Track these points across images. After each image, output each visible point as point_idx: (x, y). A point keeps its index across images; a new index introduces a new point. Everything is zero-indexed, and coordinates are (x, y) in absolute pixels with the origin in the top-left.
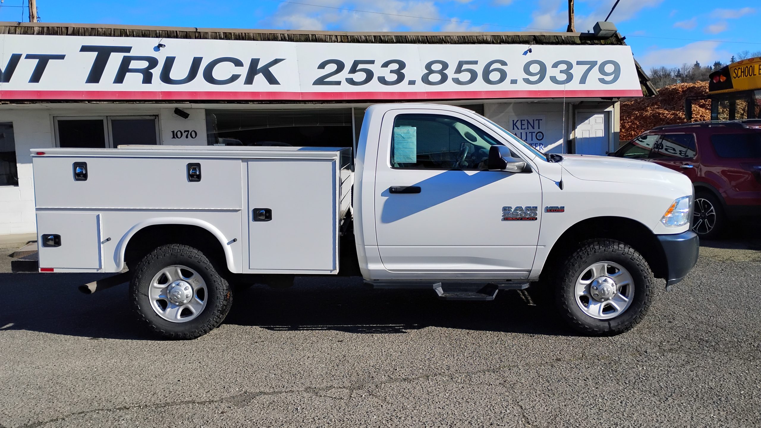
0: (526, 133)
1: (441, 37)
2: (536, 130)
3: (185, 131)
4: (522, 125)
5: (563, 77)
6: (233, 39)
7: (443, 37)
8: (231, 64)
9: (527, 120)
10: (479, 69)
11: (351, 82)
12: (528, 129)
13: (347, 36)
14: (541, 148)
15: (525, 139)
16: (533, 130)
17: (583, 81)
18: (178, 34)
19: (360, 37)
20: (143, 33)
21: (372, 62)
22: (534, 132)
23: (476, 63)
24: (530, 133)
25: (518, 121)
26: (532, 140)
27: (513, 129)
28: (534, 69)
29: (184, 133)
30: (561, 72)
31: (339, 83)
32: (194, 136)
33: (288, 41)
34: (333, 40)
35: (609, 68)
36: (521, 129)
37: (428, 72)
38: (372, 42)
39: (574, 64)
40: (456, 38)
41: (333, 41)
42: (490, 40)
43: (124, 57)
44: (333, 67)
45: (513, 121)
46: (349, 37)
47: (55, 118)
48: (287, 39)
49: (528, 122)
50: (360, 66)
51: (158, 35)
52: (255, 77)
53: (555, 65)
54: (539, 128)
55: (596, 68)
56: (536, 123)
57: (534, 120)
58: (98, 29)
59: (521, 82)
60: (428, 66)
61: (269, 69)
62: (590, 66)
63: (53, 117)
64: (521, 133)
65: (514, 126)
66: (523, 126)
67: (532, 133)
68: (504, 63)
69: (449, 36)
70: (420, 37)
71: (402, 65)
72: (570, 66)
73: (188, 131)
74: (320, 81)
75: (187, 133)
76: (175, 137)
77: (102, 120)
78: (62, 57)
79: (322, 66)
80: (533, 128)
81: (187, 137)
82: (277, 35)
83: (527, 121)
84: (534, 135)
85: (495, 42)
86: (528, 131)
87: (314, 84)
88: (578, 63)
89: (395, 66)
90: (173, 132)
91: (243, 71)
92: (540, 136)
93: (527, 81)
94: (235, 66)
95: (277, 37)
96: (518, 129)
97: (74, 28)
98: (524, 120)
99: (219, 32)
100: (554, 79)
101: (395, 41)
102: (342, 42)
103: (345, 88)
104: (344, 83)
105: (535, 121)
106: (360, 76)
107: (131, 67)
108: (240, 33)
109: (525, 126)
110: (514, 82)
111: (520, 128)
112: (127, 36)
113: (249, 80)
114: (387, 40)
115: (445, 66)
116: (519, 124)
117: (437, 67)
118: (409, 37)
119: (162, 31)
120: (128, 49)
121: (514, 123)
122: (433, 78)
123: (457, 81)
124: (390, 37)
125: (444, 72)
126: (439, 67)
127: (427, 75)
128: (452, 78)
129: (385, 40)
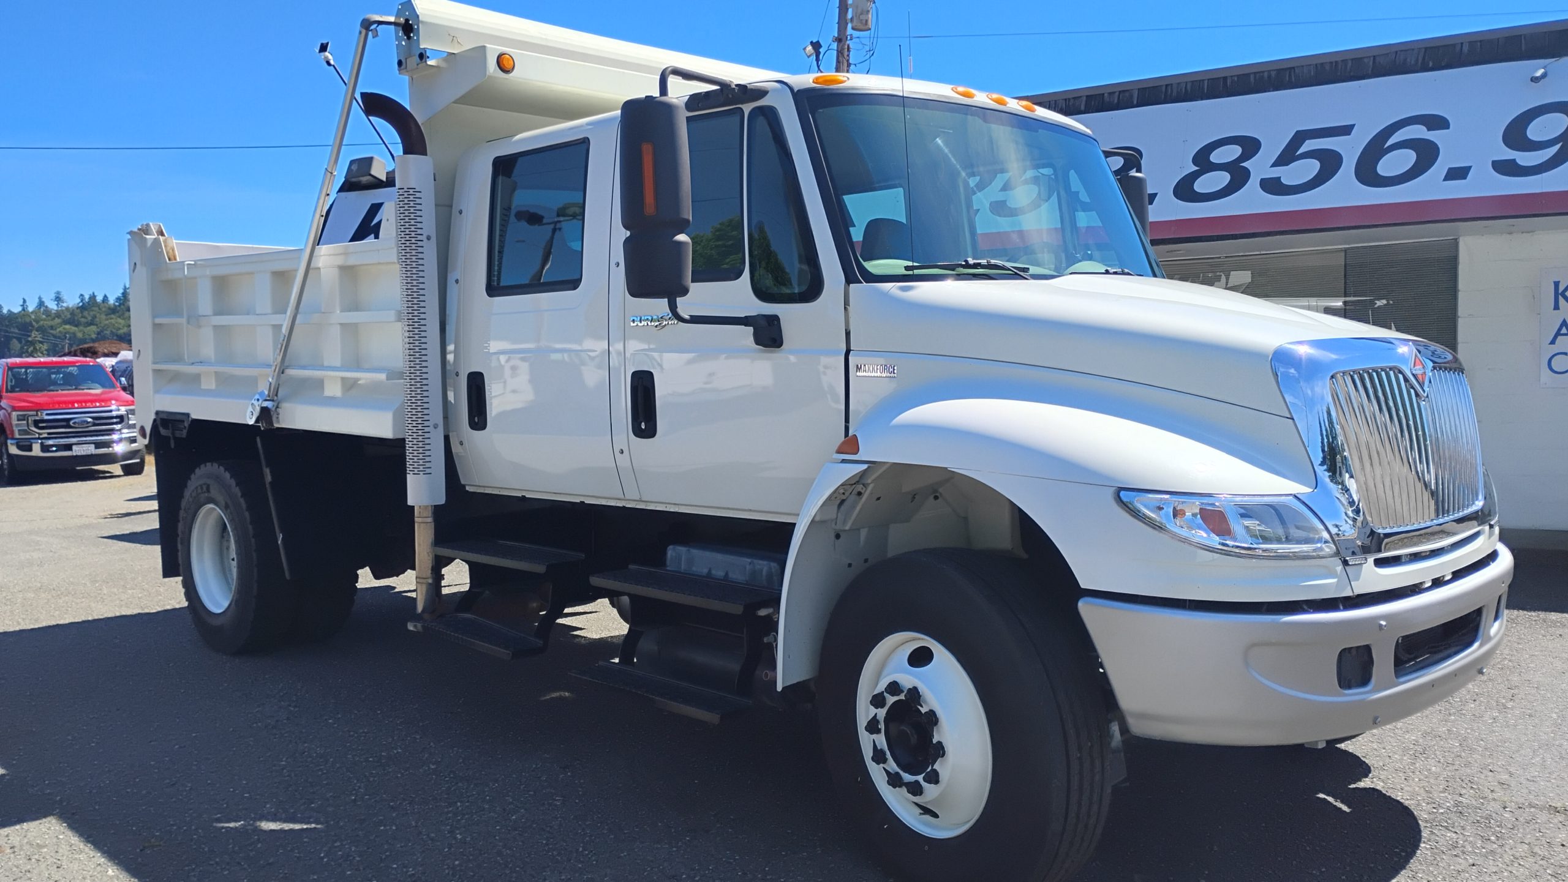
10: (1350, 149)
23: (1346, 130)
27: (1556, 307)
28: (1547, 127)
37: (1197, 168)
45: (1557, 284)
59: (1481, 174)
60: (1203, 155)
68: (1437, 122)
69: (1290, 68)
93: (1506, 168)
101: (1137, 102)
103: (985, 224)
104: (986, 213)
110: (1457, 174)
114: (1116, 101)
115: (1250, 146)
117: (1227, 154)
118: (1175, 86)
121: (1560, 291)
122: (1206, 183)
123: (1273, 186)
124: (1127, 94)
125: (1241, 165)
126: (1235, 151)
127: (1193, 177)
128: (1262, 180)
129: (1113, 101)
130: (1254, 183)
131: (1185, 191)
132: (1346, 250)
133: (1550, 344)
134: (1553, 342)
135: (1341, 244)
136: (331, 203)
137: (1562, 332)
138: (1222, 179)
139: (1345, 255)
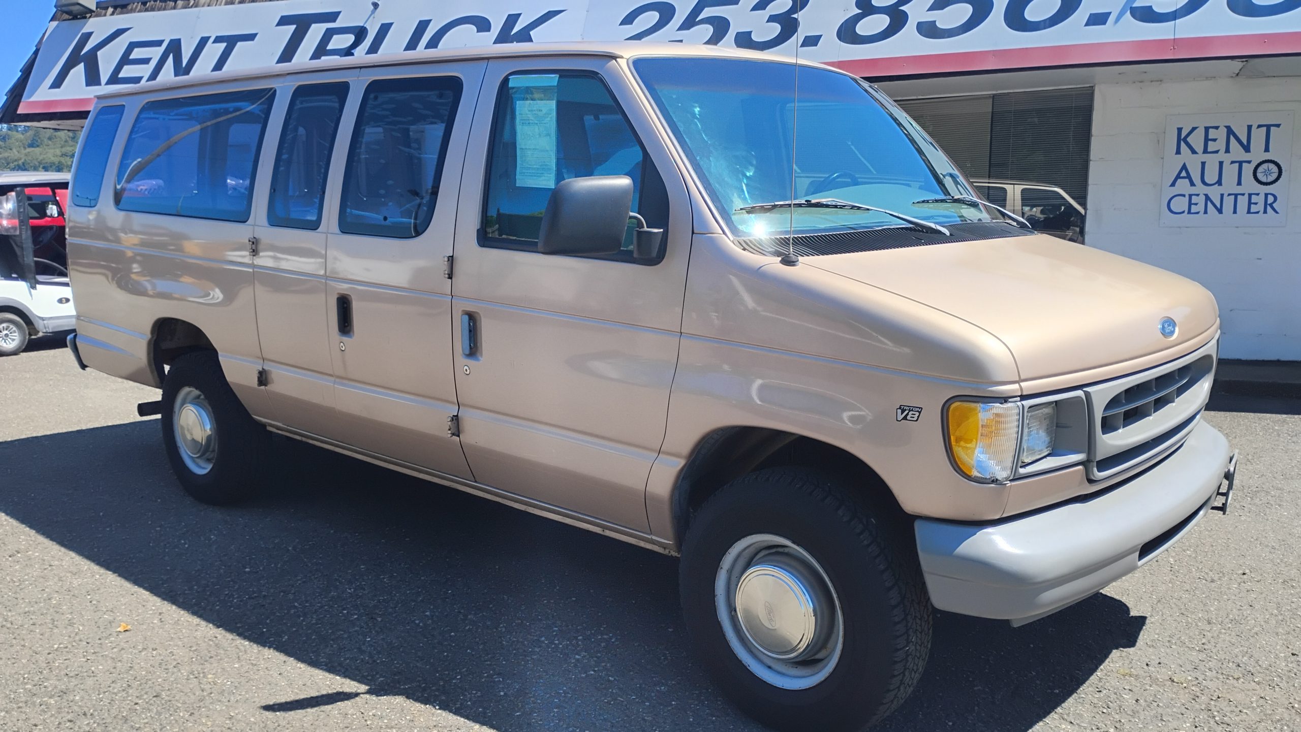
0: (1221, 163)
2: (1257, 154)
4: (1207, 140)
8: (472, 29)
9: (1228, 128)
12: (1227, 151)
14: (1269, 208)
15: (1216, 179)
16: (1245, 156)
22: (1249, 162)
24: (1233, 162)
25: (1194, 129)
26: (1239, 183)
27: (1178, 152)
36: (1205, 151)
37: (861, 11)
43: (327, 29)
44: (653, 17)
45: (1180, 130)
49: (1230, 131)
50: (707, 12)
54: (1267, 150)
56: (1258, 136)
57: (1250, 128)
59: (1120, 18)
61: (532, 31)
64: (1203, 164)
65: (1182, 143)
66: (1210, 143)
67: (1241, 163)
78: (251, 37)
80: (1247, 149)
83: (1226, 130)
84: (1248, 170)
86: (1227, 158)
92: (1267, 173)
93: (1145, 15)
94: (478, 32)
96: (1194, 152)
98: (1217, 128)
105: (1254, 129)
107: (330, 46)
109: (1221, 145)
110: (1098, 19)
111: (1199, 148)
116: (1197, 140)
120: (335, 16)
121: (1183, 136)
122: (866, 27)
123: (929, 30)
125: (900, 8)
127: (857, 19)
128: (919, 23)
130: (910, 27)
131: (847, 33)
132: (994, 97)
133: (1171, 186)
134: (1173, 184)
135: (990, 90)
136: (44, 32)
137: (1182, 175)
138: (881, 22)
139: (993, 101)
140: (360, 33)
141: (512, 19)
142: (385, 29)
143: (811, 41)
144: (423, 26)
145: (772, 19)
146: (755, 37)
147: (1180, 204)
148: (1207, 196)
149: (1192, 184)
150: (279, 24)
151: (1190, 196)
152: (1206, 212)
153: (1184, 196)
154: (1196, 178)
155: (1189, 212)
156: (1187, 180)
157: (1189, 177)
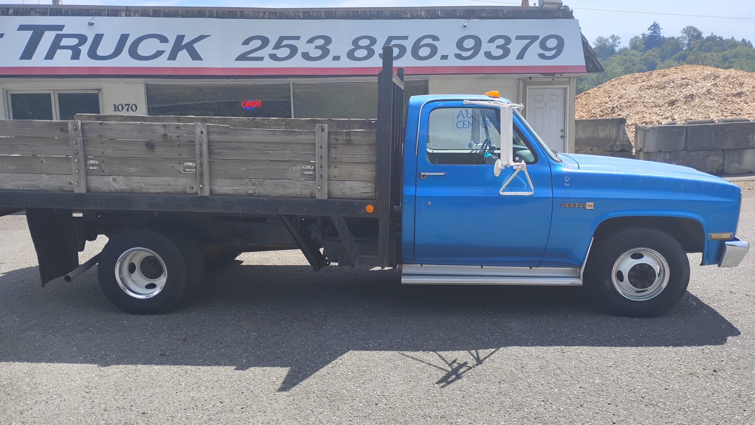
1: (373, 12)
3: (126, 105)
5: (500, 52)
6: (162, 16)
7: (376, 12)
8: (156, 41)
10: (409, 45)
11: (273, 57)
13: (276, 13)
17: (520, 56)
18: (110, 12)
19: (289, 14)
20: (77, 12)
21: (298, 38)
23: (406, 38)
28: (469, 43)
29: (125, 106)
30: (498, 47)
31: (261, 59)
32: (134, 109)
33: (216, 18)
34: (261, 16)
35: (552, 43)
37: (354, 47)
38: (301, 19)
39: (513, 38)
40: (389, 13)
41: (260, 18)
42: (424, 15)
43: (57, 34)
44: (257, 43)
46: (278, 13)
47: (8, 91)
48: (215, 16)
50: (285, 42)
51: (90, 13)
52: (179, 53)
53: (492, 40)
55: (538, 42)
58: (36, 9)
59: (452, 57)
60: (355, 42)
61: (193, 45)
62: (530, 40)
63: (6, 91)
68: (436, 38)
69: (381, 11)
70: (351, 12)
71: (328, 40)
72: (508, 40)
73: (129, 105)
74: (243, 57)
75: (128, 106)
76: (117, 110)
77: (50, 94)
79: (246, 42)
81: (128, 110)
82: (206, 12)
85: (429, 17)
87: (237, 60)
88: (518, 38)
89: (321, 42)
90: (115, 105)
91: (168, 48)
93: (458, 56)
94: (161, 42)
95: (205, 13)
97: (15, 8)
99: (149, 10)
100: (488, 55)
101: (324, 17)
102: (269, 18)
103: (268, 64)
104: (267, 59)
106: (284, 52)
107: (62, 44)
108: (169, 11)
110: (444, 57)
112: (62, 15)
113: (173, 56)
114: (316, 16)
115: (373, 41)
117: (365, 43)
118: (339, 12)
119: (95, 10)
120: (61, 28)
122: (359, 54)
124: (320, 13)
125: (371, 47)
126: (367, 42)
127: (353, 50)
128: (379, 54)
129: (314, 16)
131: (351, 55)
140: (82, 39)
141: (180, 38)
142: (98, 38)
143: (337, 58)
144: (124, 38)
145: (317, 47)
146: (311, 55)
147: (460, 125)
148: (468, 121)
149: (464, 117)
150: (18, 30)
151: (463, 122)
152: (469, 127)
153: (461, 121)
154: (465, 116)
155: (463, 128)
156: (462, 116)
157: (462, 115)
